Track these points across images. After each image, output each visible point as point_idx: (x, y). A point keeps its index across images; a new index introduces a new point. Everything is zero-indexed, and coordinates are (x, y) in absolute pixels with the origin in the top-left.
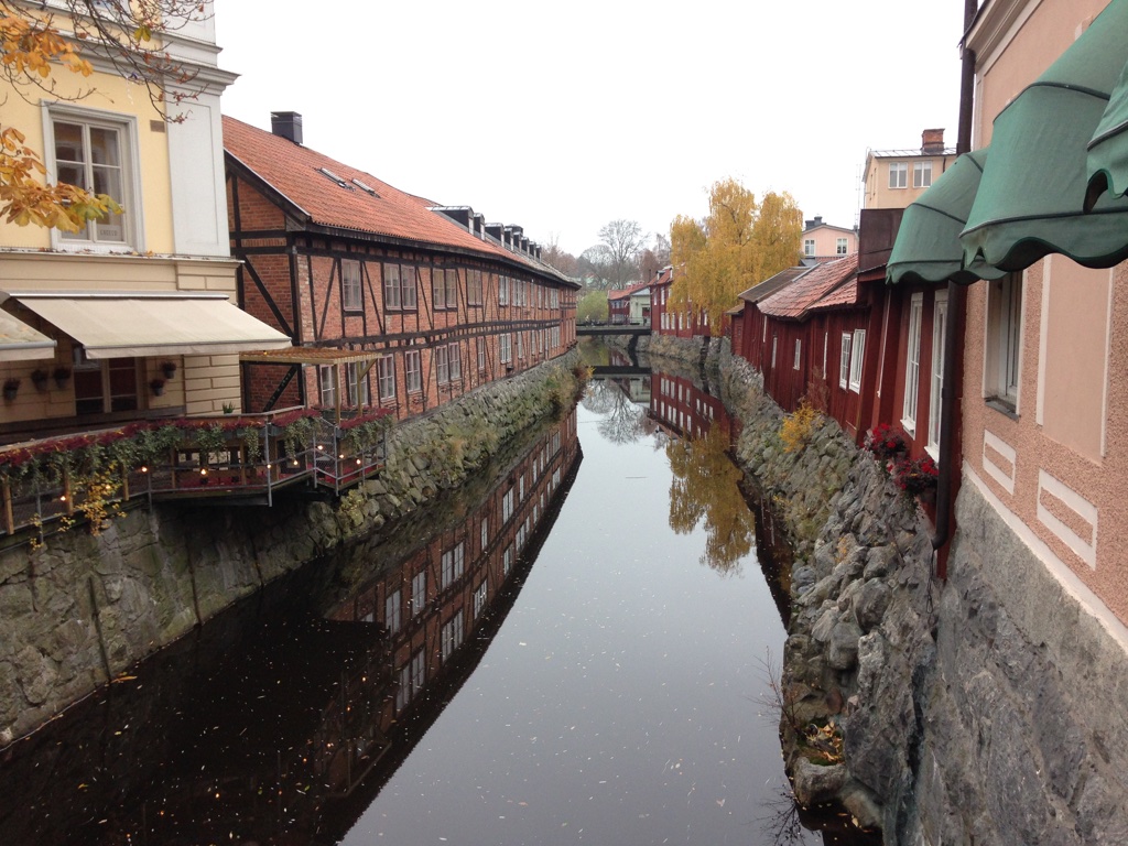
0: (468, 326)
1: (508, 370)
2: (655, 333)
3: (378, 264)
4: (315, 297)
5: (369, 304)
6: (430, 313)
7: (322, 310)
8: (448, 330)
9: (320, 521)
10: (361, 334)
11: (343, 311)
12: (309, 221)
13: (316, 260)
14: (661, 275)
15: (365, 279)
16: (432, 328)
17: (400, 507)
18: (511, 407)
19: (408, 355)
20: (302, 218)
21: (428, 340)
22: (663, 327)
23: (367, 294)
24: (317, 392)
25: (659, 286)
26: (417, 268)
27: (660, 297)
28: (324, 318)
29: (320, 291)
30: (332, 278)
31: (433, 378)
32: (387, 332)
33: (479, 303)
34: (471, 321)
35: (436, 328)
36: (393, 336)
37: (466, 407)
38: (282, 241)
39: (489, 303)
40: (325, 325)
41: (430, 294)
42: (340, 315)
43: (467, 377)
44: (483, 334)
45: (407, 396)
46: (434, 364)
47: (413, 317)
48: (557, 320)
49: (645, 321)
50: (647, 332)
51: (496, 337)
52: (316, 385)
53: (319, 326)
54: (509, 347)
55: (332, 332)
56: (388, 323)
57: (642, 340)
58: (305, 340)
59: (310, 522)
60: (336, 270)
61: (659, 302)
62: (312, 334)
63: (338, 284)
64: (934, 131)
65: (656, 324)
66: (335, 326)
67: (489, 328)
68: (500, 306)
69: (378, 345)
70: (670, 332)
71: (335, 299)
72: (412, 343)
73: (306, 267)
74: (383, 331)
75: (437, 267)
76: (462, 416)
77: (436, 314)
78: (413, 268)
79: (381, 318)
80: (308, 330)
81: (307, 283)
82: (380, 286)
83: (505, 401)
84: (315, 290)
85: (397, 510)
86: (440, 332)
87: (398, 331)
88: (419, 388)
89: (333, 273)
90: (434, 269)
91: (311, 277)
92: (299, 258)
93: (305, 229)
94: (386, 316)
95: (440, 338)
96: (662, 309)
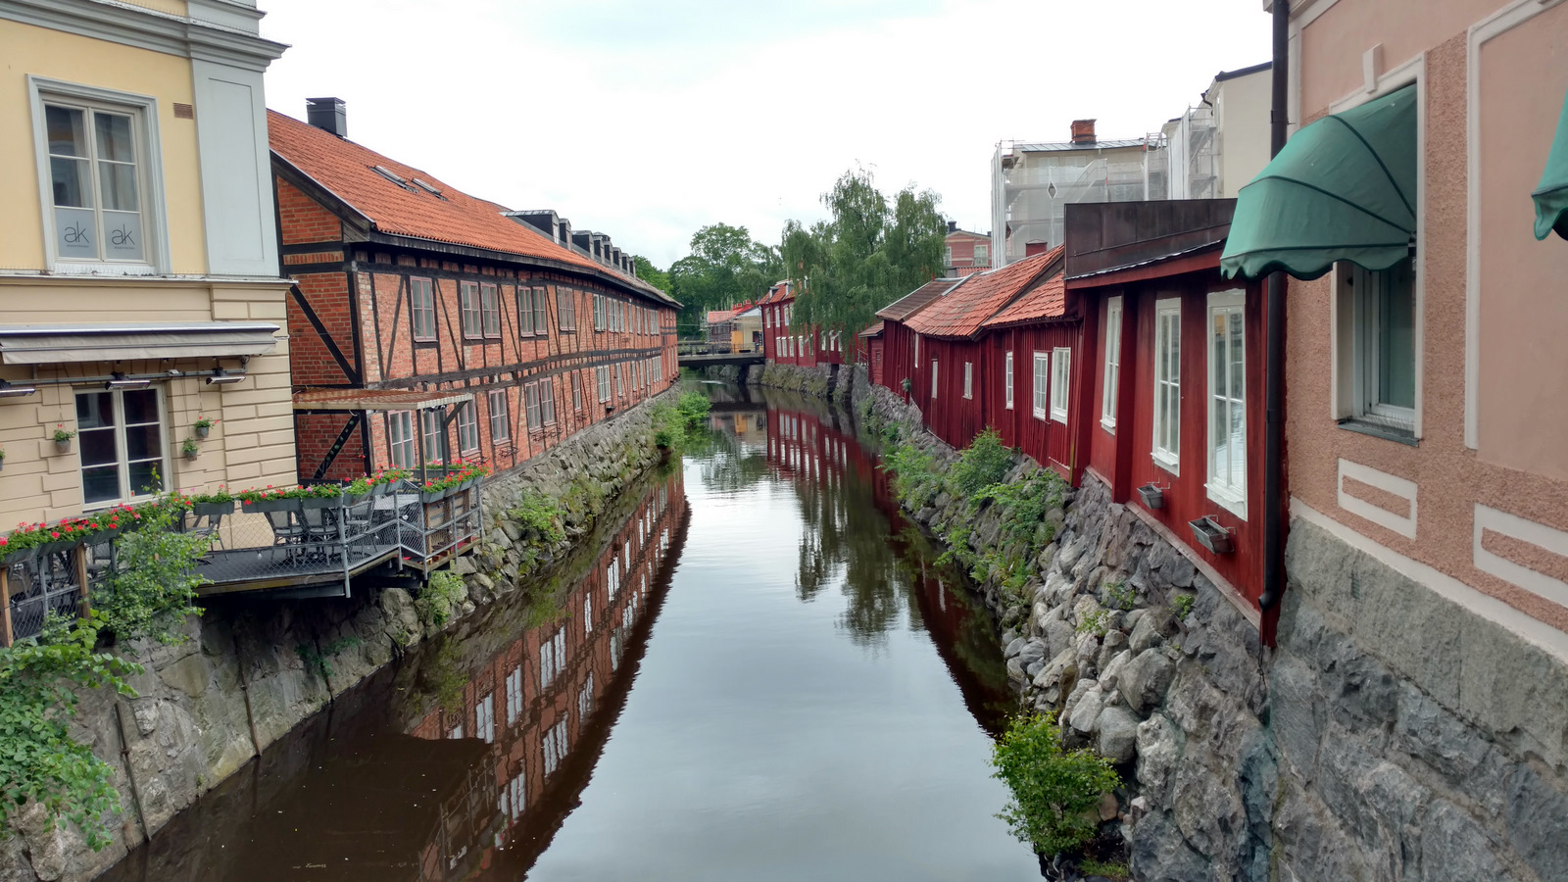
0: (560, 357)
1: (608, 411)
2: (770, 361)
3: (454, 281)
4: (380, 325)
5: (445, 332)
6: (517, 342)
7: (389, 341)
8: (539, 363)
9: (397, 612)
10: (436, 371)
11: (413, 342)
12: (374, 229)
13: (380, 277)
14: (774, 291)
15: (438, 301)
16: (520, 360)
17: (494, 589)
18: (614, 456)
19: (493, 395)
20: (365, 226)
21: (515, 375)
22: (779, 354)
23: (442, 319)
24: (385, 447)
25: (773, 305)
26: (499, 286)
27: (773, 319)
28: (391, 352)
29: (386, 316)
30: (399, 301)
31: (523, 423)
32: (467, 367)
33: (572, 329)
34: (565, 351)
35: (523, 361)
36: (474, 372)
37: (563, 458)
38: (338, 256)
39: (583, 328)
40: (393, 360)
41: (515, 318)
42: (410, 347)
43: (563, 421)
44: (578, 367)
45: (493, 447)
46: (523, 405)
47: (496, 347)
48: (658, 349)
49: (757, 348)
50: (761, 361)
51: (593, 370)
52: (384, 438)
53: (385, 362)
54: (608, 382)
55: (402, 370)
56: (467, 355)
57: (754, 370)
58: (369, 379)
59: (385, 614)
60: (404, 290)
61: (774, 325)
62: (378, 372)
63: (407, 308)
64: (1085, 122)
65: (770, 351)
66: (405, 361)
67: (585, 359)
68: (596, 332)
69: (457, 384)
70: (788, 360)
71: (403, 327)
72: (496, 380)
73: (369, 287)
74: (462, 367)
75: (522, 284)
76: (560, 469)
77: (523, 343)
78: (495, 286)
79: (459, 349)
80: (373, 367)
81: (371, 307)
82: (457, 309)
83: (607, 449)
84: (380, 316)
85: (489, 593)
86: (528, 366)
87: (479, 365)
88: (507, 437)
89: (400, 294)
90: (520, 287)
91: (374, 299)
92: (360, 276)
93: (367, 239)
94: (465, 347)
95: (530, 372)
96: (778, 332)
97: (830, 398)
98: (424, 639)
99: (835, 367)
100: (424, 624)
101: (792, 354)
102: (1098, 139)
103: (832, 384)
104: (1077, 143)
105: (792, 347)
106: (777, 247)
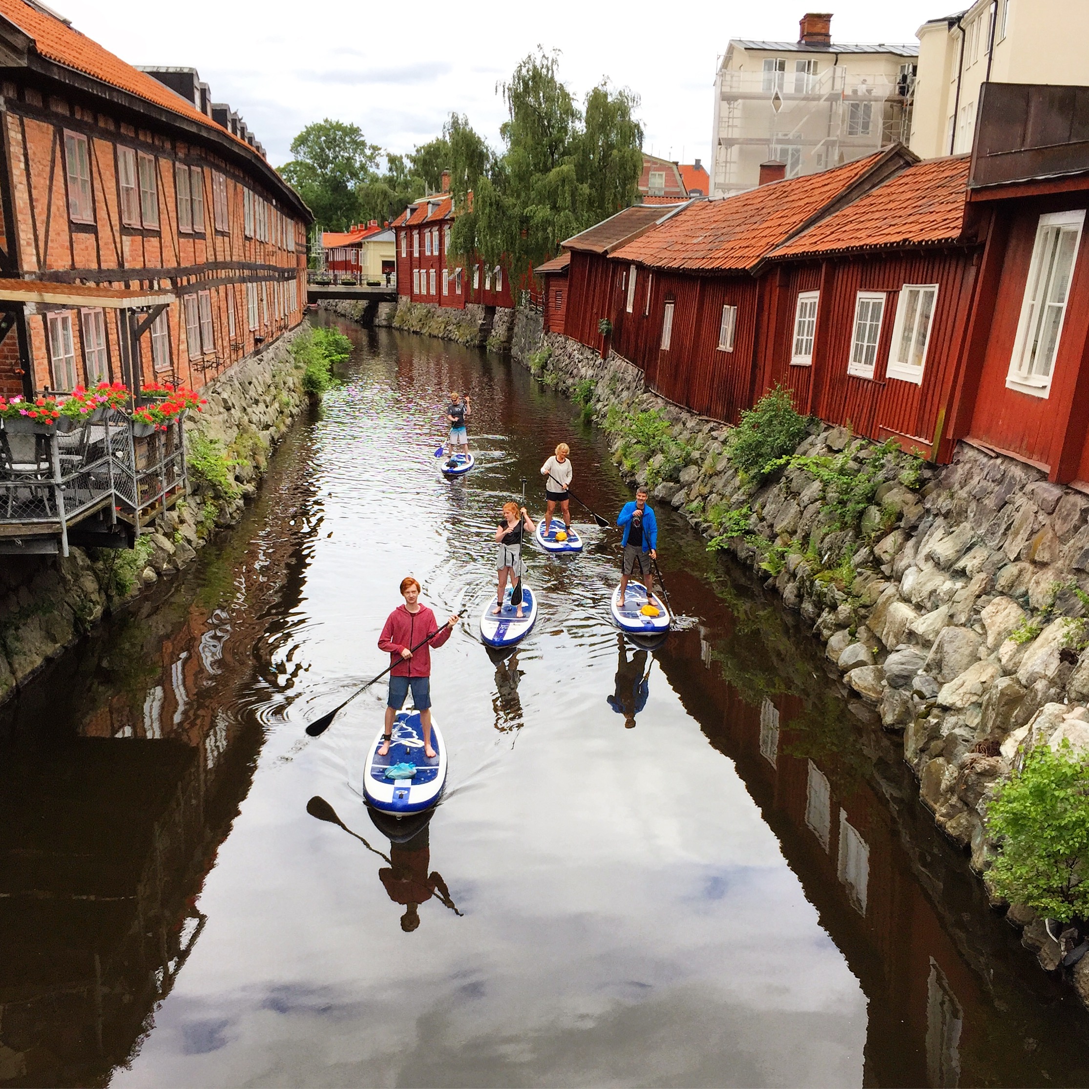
0: (217, 265)
1: (258, 341)
2: (404, 299)
3: (110, 144)
4: (34, 193)
5: (102, 214)
6: (175, 237)
7: (44, 217)
8: (197, 269)
10: (94, 266)
11: (70, 222)
12: (31, 50)
13: (30, 123)
14: (413, 211)
15: (95, 169)
16: (179, 264)
18: (268, 399)
20: (20, 43)
21: (174, 283)
22: (416, 291)
23: (99, 195)
24: (46, 361)
25: (410, 228)
26: (157, 160)
27: (410, 245)
28: (47, 231)
29: (40, 182)
30: (53, 161)
31: (183, 347)
32: (127, 266)
33: (226, 229)
34: (220, 259)
35: (183, 266)
36: (134, 273)
37: (225, 395)
39: (235, 231)
40: (49, 243)
41: (174, 205)
42: (66, 228)
43: (220, 348)
44: (231, 280)
45: (155, 374)
46: (183, 324)
47: (155, 241)
48: (293, 270)
50: (392, 298)
51: (244, 286)
52: (44, 350)
53: (41, 244)
54: (256, 305)
55: (60, 262)
56: (126, 249)
57: (384, 309)
58: (26, 267)
60: (58, 148)
61: (410, 253)
62: (34, 259)
63: (61, 173)
65: (405, 286)
66: (62, 246)
67: (237, 272)
68: (246, 237)
69: (115, 285)
70: (428, 298)
71: (59, 201)
72: (156, 287)
73: (20, 137)
74: (121, 264)
75: (180, 161)
76: (222, 410)
77: (182, 240)
78: (152, 157)
79: (118, 240)
80: (28, 244)
81: (22, 166)
82: (114, 184)
83: (260, 390)
84: (33, 179)
86: (187, 272)
87: (139, 266)
88: (168, 363)
89: (54, 152)
90: (177, 163)
91: (26, 155)
92: (9, 119)
93: (24, 63)
94: (124, 238)
95: (188, 281)
96: (416, 263)
97: (482, 348)
98: (107, 613)
99: (490, 311)
100: (106, 594)
101: (433, 292)
102: (833, 41)
103: (486, 331)
104: (807, 44)
105: (433, 283)
106: (408, 156)
